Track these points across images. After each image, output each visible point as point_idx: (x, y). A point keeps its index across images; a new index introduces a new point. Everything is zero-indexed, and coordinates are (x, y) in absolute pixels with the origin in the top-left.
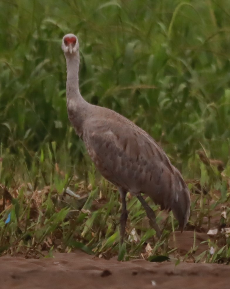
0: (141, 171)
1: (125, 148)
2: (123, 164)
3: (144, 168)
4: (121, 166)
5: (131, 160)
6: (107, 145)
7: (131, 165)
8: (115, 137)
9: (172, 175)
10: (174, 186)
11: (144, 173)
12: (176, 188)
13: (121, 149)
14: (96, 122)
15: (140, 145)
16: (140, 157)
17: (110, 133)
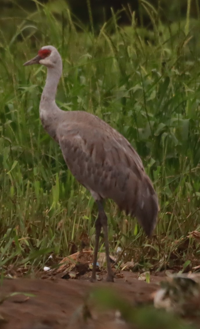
0: (106, 177)
1: (91, 153)
2: (89, 169)
3: (110, 174)
4: (87, 172)
5: (97, 165)
6: (76, 149)
7: (97, 171)
8: (83, 142)
9: (140, 182)
10: (140, 192)
11: (109, 179)
12: (143, 195)
13: (88, 153)
14: (68, 125)
15: (106, 150)
16: (105, 162)
17: (78, 137)
